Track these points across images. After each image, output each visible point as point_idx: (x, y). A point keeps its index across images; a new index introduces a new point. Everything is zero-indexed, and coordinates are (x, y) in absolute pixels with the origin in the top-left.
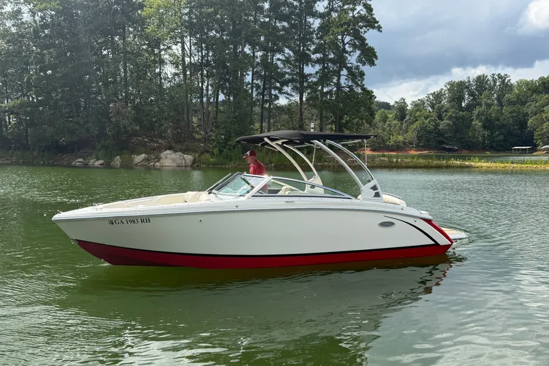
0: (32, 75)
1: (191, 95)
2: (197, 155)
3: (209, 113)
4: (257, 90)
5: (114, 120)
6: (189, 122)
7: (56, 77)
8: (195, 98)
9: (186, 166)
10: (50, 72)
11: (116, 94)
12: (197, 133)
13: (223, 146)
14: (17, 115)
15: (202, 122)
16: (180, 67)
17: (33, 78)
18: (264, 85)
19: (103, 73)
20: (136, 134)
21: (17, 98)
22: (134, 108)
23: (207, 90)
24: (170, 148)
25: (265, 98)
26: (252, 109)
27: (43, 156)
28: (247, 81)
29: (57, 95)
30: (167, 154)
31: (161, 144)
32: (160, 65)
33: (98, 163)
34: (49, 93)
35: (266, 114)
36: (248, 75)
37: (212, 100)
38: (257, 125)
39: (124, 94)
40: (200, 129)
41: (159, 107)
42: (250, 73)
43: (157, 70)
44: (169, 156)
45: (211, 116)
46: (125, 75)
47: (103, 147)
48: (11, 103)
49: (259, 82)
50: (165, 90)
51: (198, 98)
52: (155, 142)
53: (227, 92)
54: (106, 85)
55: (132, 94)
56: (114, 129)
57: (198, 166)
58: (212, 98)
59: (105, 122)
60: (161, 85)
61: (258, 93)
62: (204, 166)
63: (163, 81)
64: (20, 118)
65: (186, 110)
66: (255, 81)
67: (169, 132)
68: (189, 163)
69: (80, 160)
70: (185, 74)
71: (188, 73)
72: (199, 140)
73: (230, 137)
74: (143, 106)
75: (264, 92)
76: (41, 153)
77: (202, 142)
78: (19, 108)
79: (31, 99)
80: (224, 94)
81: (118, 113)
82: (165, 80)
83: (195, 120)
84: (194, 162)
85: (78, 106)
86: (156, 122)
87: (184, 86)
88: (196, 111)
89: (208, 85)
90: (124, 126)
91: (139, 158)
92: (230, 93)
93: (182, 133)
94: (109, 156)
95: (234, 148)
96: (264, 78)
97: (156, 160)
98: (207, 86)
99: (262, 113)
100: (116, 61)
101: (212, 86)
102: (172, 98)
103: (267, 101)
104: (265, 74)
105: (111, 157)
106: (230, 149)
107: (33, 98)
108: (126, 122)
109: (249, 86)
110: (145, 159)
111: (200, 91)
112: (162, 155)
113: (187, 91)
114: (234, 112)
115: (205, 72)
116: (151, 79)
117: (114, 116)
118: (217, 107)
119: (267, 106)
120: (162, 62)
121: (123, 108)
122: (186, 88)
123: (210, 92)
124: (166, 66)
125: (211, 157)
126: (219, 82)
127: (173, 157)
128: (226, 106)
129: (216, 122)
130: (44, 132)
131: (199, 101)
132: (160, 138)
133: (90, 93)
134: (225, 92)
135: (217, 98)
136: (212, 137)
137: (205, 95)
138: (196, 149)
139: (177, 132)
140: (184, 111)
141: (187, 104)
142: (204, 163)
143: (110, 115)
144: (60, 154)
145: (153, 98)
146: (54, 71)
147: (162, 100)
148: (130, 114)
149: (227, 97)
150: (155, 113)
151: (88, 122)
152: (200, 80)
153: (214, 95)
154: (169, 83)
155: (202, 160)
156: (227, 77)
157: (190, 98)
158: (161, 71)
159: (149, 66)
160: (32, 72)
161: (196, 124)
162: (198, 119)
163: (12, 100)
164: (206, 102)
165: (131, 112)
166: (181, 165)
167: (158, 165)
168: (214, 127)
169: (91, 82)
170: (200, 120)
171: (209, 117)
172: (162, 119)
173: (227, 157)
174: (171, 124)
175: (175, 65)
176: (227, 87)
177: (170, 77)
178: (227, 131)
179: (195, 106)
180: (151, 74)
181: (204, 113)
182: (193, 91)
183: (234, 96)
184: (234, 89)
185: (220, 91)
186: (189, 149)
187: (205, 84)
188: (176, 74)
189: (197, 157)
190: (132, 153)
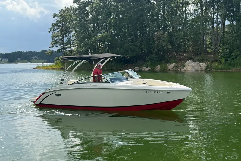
1: (206, 23)
2: (209, 63)
3: (218, 35)
5: (156, 42)
6: (204, 41)
7: (124, 19)
8: (208, 25)
9: (201, 71)
10: (121, 16)
11: (158, 27)
12: (209, 48)
13: (227, 56)
14: (104, 42)
15: (213, 41)
16: (199, 5)
17: (113, 20)
19: (151, 14)
20: (168, 50)
21: (104, 33)
22: (171, 35)
23: (217, 19)
24: (191, 59)
27: (117, 65)
29: (125, 30)
30: (189, 63)
31: (185, 56)
32: (186, 5)
33: (147, 69)
34: (121, 29)
37: (220, 25)
39: (163, 26)
40: (212, 46)
41: (184, 33)
43: (184, 9)
44: (190, 64)
45: (220, 36)
46: (164, 14)
47: (150, 59)
48: (101, 35)
50: (189, 21)
51: (211, 24)
52: (182, 55)
53: (232, 19)
54: (152, 21)
55: (167, 25)
56: (156, 48)
57: (209, 70)
58: (221, 24)
59: (151, 44)
60: (186, 17)
62: (214, 70)
63: (187, 15)
64: (105, 44)
67: (190, 48)
68: (204, 69)
69: (137, 68)
70: (202, 10)
71: (204, 8)
72: (211, 53)
73: (233, 50)
74: (174, 33)
76: (116, 64)
77: (213, 55)
78: (105, 38)
79: (111, 33)
80: (228, 20)
81: (159, 38)
82: (189, 15)
83: (208, 39)
84: (207, 67)
85: (136, 35)
86: (182, 42)
87: (201, 18)
88: (208, 34)
90: (163, 46)
91: (171, 66)
92: (234, 19)
93: (198, 49)
95: (236, 58)
97: (182, 67)
98: (217, 16)
101: (221, 15)
102: (193, 26)
105: (155, 65)
106: (233, 58)
107: (112, 32)
108: (164, 43)
110: (175, 67)
111: (212, 20)
112: (186, 64)
113: (203, 21)
114: (237, 32)
115: (216, 7)
116: (180, 15)
117: (157, 40)
118: (224, 30)
120: (187, 3)
121: (162, 35)
122: (203, 19)
123: (219, 20)
124: (189, 5)
125: (219, 64)
126: (226, 13)
127: (193, 65)
128: (230, 28)
129: (223, 40)
130: (118, 51)
131: (211, 26)
132: (184, 52)
133: (143, 27)
134: (230, 19)
135: (224, 24)
136: (220, 51)
137: (216, 22)
138: (209, 59)
139: (196, 48)
140: (201, 34)
141: (203, 29)
142: (214, 69)
143: (154, 40)
144: (126, 64)
145: (180, 27)
146: (124, 15)
147: (186, 28)
148: (166, 39)
149: (232, 22)
150: (182, 37)
151: (142, 45)
152: (212, 13)
153: (222, 22)
154: (191, 17)
155: (213, 66)
156: (232, 8)
157: (205, 25)
158: (187, 9)
159: (179, 7)
160: (111, 17)
161: (209, 42)
162: (210, 39)
163: (101, 34)
164: (216, 27)
165: (166, 37)
166: (198, 70)
167: (183, 70)
168: (222, 43)
169: (144, 20)
170: (212, 39)
171: (218, 37)
172: (186, 40)
173: (231, 64)
174: (192, 43)
175: (195, 4)
176: (231, 15)
177: (192, 12)
178: (231, 46)
179: (208, 30)
180: (179, 12)
181: (214, 34)
182: (208, 20)
183: (236, 21)
184: (237, 16)
185: (226, 18)
186: (204, 60)
187: (215, 15)
188: (196, 10)
189: (209, 65)
190: (167, 62)
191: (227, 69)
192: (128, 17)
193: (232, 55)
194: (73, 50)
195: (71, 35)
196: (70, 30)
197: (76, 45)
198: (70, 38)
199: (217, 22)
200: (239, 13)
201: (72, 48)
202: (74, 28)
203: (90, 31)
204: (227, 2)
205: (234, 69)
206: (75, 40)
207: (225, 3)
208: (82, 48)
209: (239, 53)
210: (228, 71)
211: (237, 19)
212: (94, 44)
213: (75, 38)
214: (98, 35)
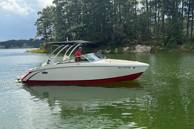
0: (82, 15)
1: (150, 17)
2: (153, 46)
3: (159, 25)
4: (185, 12)
5: (115, 32)
6: (149, 30)
7: (91, 15)
8: (152, 19)
9: (148, 52)
10: (88, 13)
11: (116, 20)
12: (153, 36)
13: (166, 42)
14: (76, 32)
15: (156, 30)
16: (145, 4)
17: (82, 16)
18: (189, 8)
19: (110, 11)
20: (124, 38)
21: (76, 25)
22: (125, 26)
23: (159, 14)
24: (140, 44)
25: (190, 15)
26: (182, 22)
27: (86, 49)
28: (180, 7)
29: (92, 23)
30: (139, 46)
31: (136, 42)
32: (136, 4)
33: (108, 52)
34: (88, 22)
35: (190, 24)
36: (181, 4)
37: (161, 19)
38: (185, 30)
40: (155, 34)
41: (135, 25)
42: (181, 3)
43: (134, 7)
44: (139, 48)
45: (160, 27)
46: (120, 11)
47: (110, 44)
49: (186, 7)
50: (138, 16)
51: (154, 18)
52: (133, 41)
53: (169, 14)
54: (112, 16)
55: (122, 19)
56: (115, 36)
57: (153, 52)
58: (161, 18)
59: (111, 33)
60: (136, 13)
61: (186, 13)
62: (157, 52)
63: (137, 12)
64: (77, 34)
65: (147, 24)
66: (184, 7)
67: (139, 35)
68: (149, 50)
69: (101, 50)
70: (147, 7)
71: (149, 6)
72: (154, 39)
73: (170, 37)
74: (127, 24)
75: (189, 12)
76: (85, 48)
77: (156, 40)
78: (77, 29)
79: (81, 25)
80: (167, 15)
81: (117, 28)
82: (138, 11)
83: (152, 29)
84: (152, 50)
85: (100, 27)
86: (133, 32)
87: (147, 14)
88: (152, 25)
89: (159, 11)
90: (119, 35)
91: (126, 49)
92: (171, 14)
93: (145, 36)
94: (113, 49)
95: (173, 42)
96: (189, 5)
97: (133, 49)
99: (188, 23)
100: (116, 5)
101: (161, 12)
103: (191, 17)
104: (190, 3)
105: (114, 49)
106: (170, 43)
107: (82, 25)
108: (120, 33)
109: (181, 10)
110: (128, 49)
111: (155, 15)
112: (136, 47)
113: (148, 15)
114: (173, 24)
116: (131, 12)
117: (115, 30)
118: (163, 22)
119: (191, 19)
120: (137, 3)
121: (119, 26)
122: (148, 14)
123: (160, 15)
124: (138, 5)
125: (160, 47)
126: (165, 10)
127: (141, 48)
128: (168, 21)
129: (163, 30)
130: (87, 39)
131: (154, 20)
132: (135, 39)
133: (105, 21)
134: (168, 14)
135: (164, 18)
136: (161, 37)
137: (157, 17)
138: (153, 43)
139: (143, 36)
140: (147, 25)
141: (148, 22)
142: (157, 50)
143: (113, 30)
144: (93, 48)
145: (132, 21)
146: (90, 12)
147: (136, 21)
148: (122, 29)
149: (169, 17)
150: (133, 28)
151: (104, 34)
152: (155, 9)
153: (162, 16)
154: (140, 13)
155: (156, 49)
156: (169, 6)
157: (150, 19)
158: (136, 7)
159: (131, 6)
160: (81, 14)
161: (152, 31)
162: (154, 29)
163: (74, 26)
164: (158, 20)
165: (122, 28)
166: (145, 52)
167: (134, 52)
168: (162, 32)
169: (105, 16)
170: (155, 29)
171: (159, 27)
172: (136, 30)
173: (169, 47)
174: (140, 32)
175: (143, 4)
176: (169, 11)
177: (140, 9)
178: (169, 34)
179: (152, 22)
180: (131, 9)
181: (156, 25)
182: (152, 15)
183: (173, 16)
184: (173, 12)
185: (165, 14)
186: (150, 44)
187: (157, 11)
188: (143, 8)
189: (153, 48)
190: (123, 46)
191: (166, 51)
192: (94, 14)
193: (169, 41)
194: (53, 38)
195: (52, 28)
196: (51, 23)
197: (56, 35)
198: (51, 30)
199: (159, 16)
200: (174, 10)
201: (53, 37)
202: (54, 22)
203: (65, 24)
204: (166, 1)
205: (171, 51)
206: (54, 31)
207: (164, 2)
208: (60, 37)
209: (174, 39)
210: (167, 52)
211: (173, 14)
212: (69, 33)
213: (54, 29)
214: (72, 27)
